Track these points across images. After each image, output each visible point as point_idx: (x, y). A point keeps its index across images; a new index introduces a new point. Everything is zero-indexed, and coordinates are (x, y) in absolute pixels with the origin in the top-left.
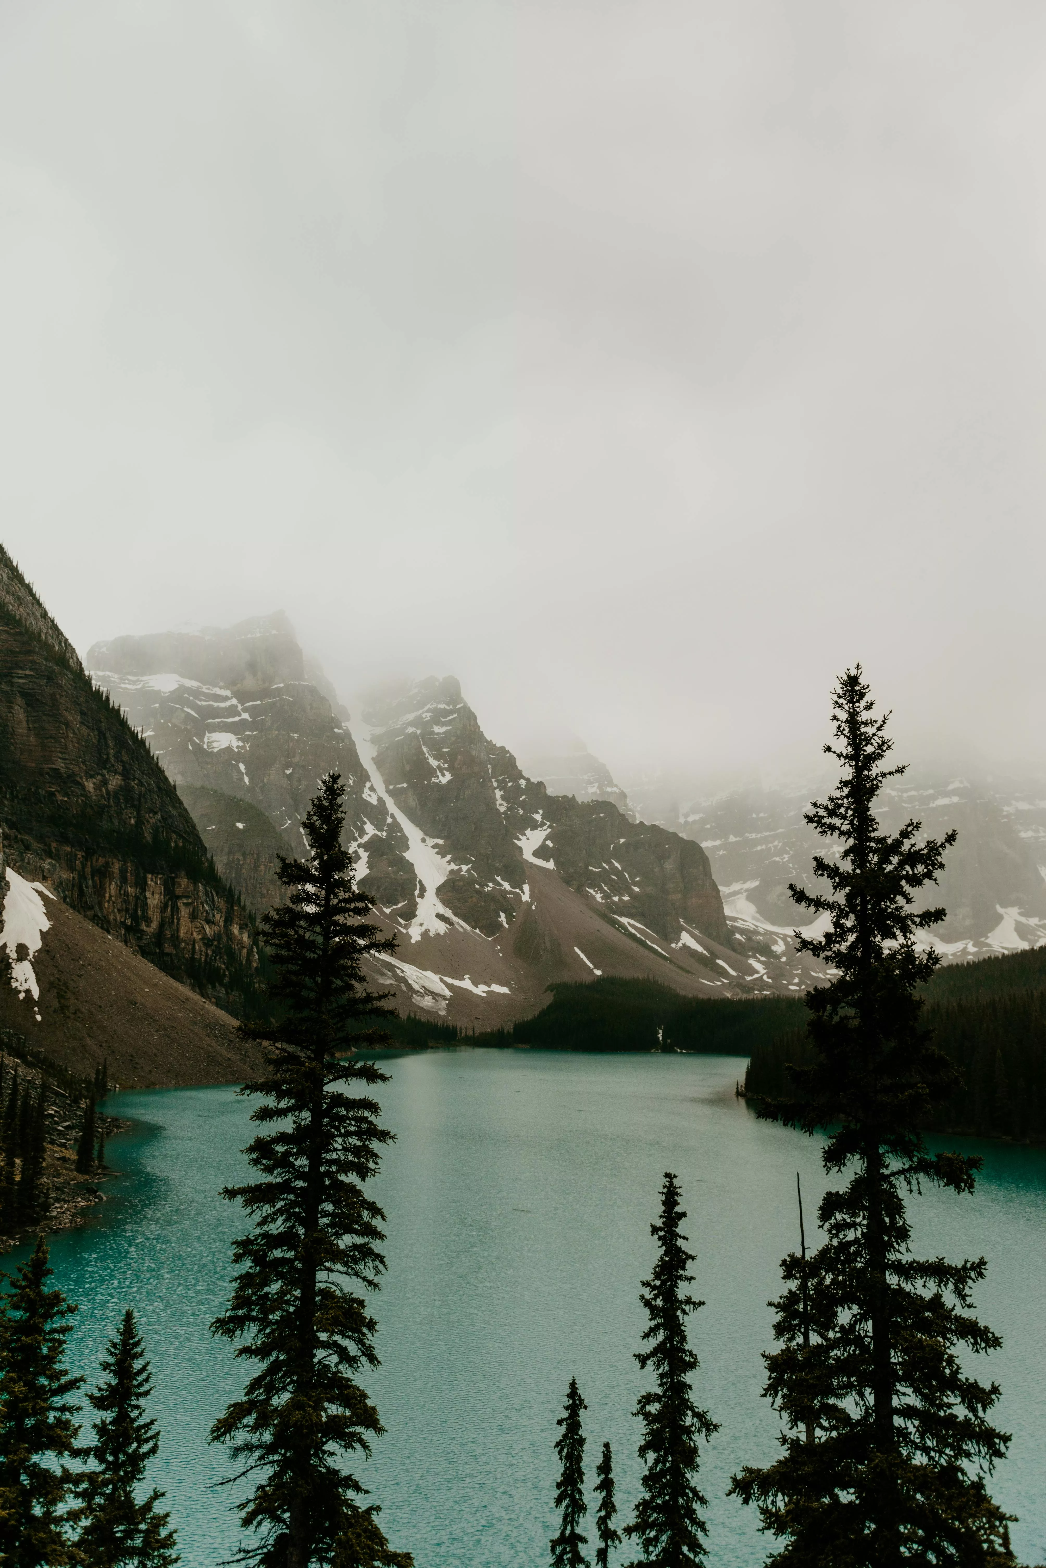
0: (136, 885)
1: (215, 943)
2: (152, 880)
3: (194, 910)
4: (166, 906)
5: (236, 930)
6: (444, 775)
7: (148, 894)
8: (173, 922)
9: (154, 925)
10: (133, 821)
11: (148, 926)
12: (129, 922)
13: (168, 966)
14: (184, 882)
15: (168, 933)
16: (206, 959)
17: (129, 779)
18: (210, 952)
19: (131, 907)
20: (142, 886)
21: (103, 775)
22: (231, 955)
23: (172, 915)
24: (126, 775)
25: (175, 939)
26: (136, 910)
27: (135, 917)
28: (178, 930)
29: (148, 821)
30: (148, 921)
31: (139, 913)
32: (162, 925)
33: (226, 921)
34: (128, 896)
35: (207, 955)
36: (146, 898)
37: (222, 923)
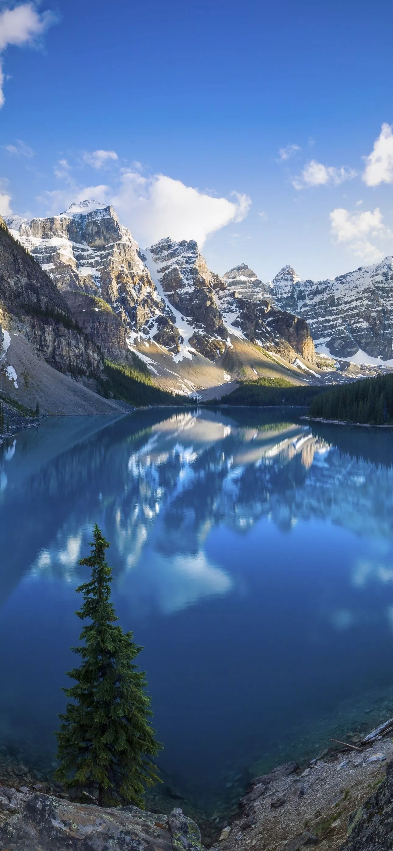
0: (40, 330)
1: (81, 357)
2: (47, 328)
3: (69, 342)
4: (55, 341)
5: (90, 352)
6: (191, 288)
7: (46, 335)
8: (59, 347)
9: (51, 349)
10: (35, 300)
11: (48, 349)
12: (38, 347)
13: (58, 367)
14: (62, 328)
15: (57, 353)
16: (76, 365)
17: (31, 280)
18: (78, 362)
19: (39, 340)
20: (43, 330)
21: (18, 278)
22: (89, 364)
23: (59, 344)
24: (29, 277)
25: (61, 355)
26: (41, 342)
27: (41, 345)
28: (62, 351)
29: (43, 300)
30: (48, 347)
31: (43, 343)
32: (54, 349)
33: (85, 348)
34: (36, 335)
35: (77, 363)
36: (45, 337)
37: (83, 349)
